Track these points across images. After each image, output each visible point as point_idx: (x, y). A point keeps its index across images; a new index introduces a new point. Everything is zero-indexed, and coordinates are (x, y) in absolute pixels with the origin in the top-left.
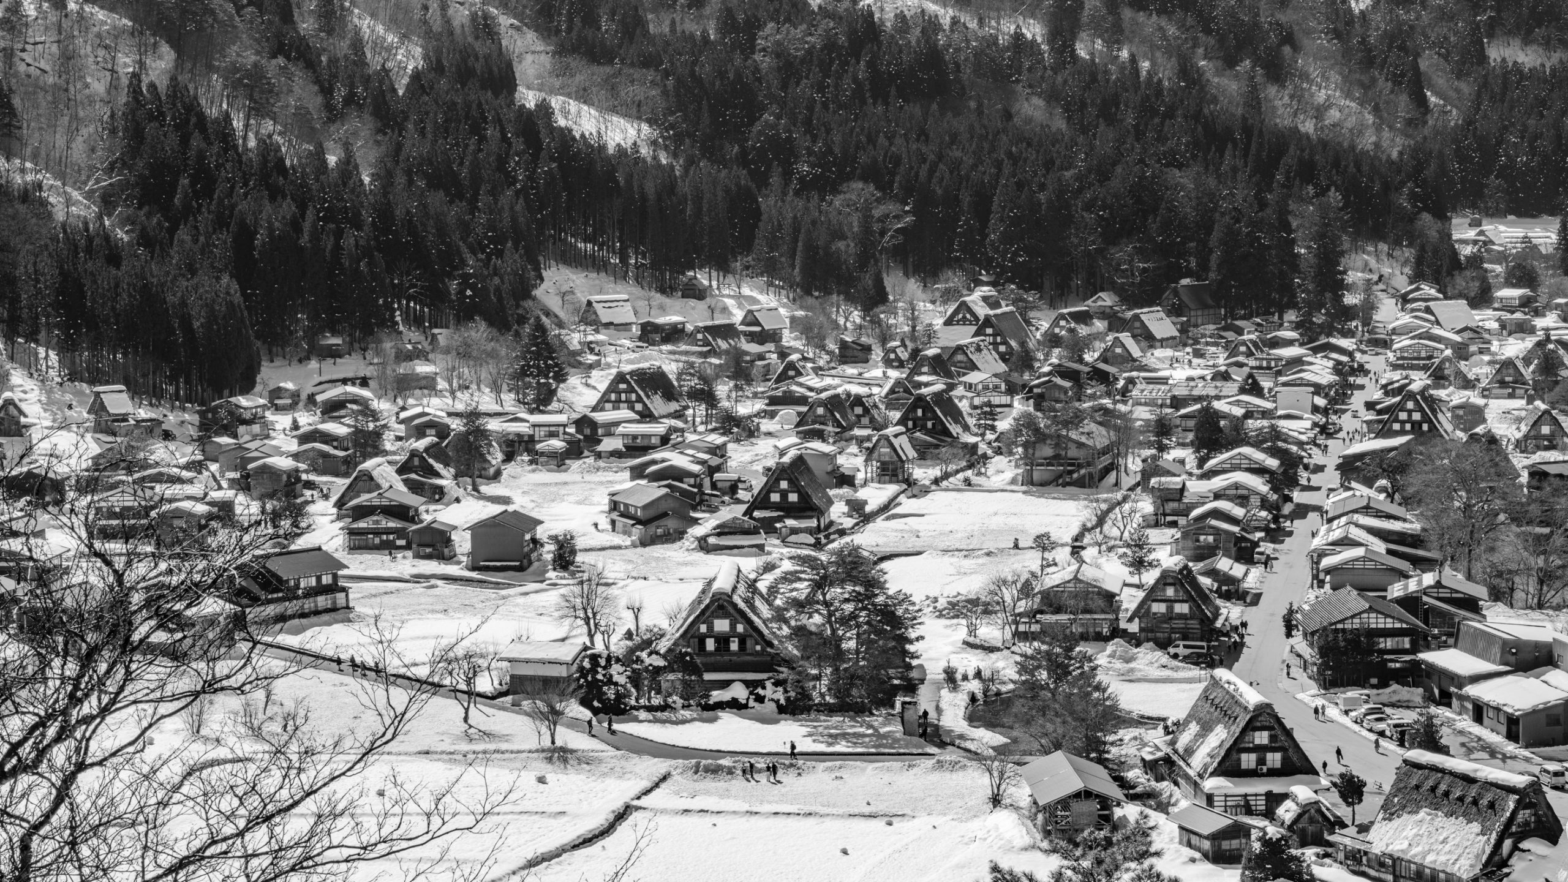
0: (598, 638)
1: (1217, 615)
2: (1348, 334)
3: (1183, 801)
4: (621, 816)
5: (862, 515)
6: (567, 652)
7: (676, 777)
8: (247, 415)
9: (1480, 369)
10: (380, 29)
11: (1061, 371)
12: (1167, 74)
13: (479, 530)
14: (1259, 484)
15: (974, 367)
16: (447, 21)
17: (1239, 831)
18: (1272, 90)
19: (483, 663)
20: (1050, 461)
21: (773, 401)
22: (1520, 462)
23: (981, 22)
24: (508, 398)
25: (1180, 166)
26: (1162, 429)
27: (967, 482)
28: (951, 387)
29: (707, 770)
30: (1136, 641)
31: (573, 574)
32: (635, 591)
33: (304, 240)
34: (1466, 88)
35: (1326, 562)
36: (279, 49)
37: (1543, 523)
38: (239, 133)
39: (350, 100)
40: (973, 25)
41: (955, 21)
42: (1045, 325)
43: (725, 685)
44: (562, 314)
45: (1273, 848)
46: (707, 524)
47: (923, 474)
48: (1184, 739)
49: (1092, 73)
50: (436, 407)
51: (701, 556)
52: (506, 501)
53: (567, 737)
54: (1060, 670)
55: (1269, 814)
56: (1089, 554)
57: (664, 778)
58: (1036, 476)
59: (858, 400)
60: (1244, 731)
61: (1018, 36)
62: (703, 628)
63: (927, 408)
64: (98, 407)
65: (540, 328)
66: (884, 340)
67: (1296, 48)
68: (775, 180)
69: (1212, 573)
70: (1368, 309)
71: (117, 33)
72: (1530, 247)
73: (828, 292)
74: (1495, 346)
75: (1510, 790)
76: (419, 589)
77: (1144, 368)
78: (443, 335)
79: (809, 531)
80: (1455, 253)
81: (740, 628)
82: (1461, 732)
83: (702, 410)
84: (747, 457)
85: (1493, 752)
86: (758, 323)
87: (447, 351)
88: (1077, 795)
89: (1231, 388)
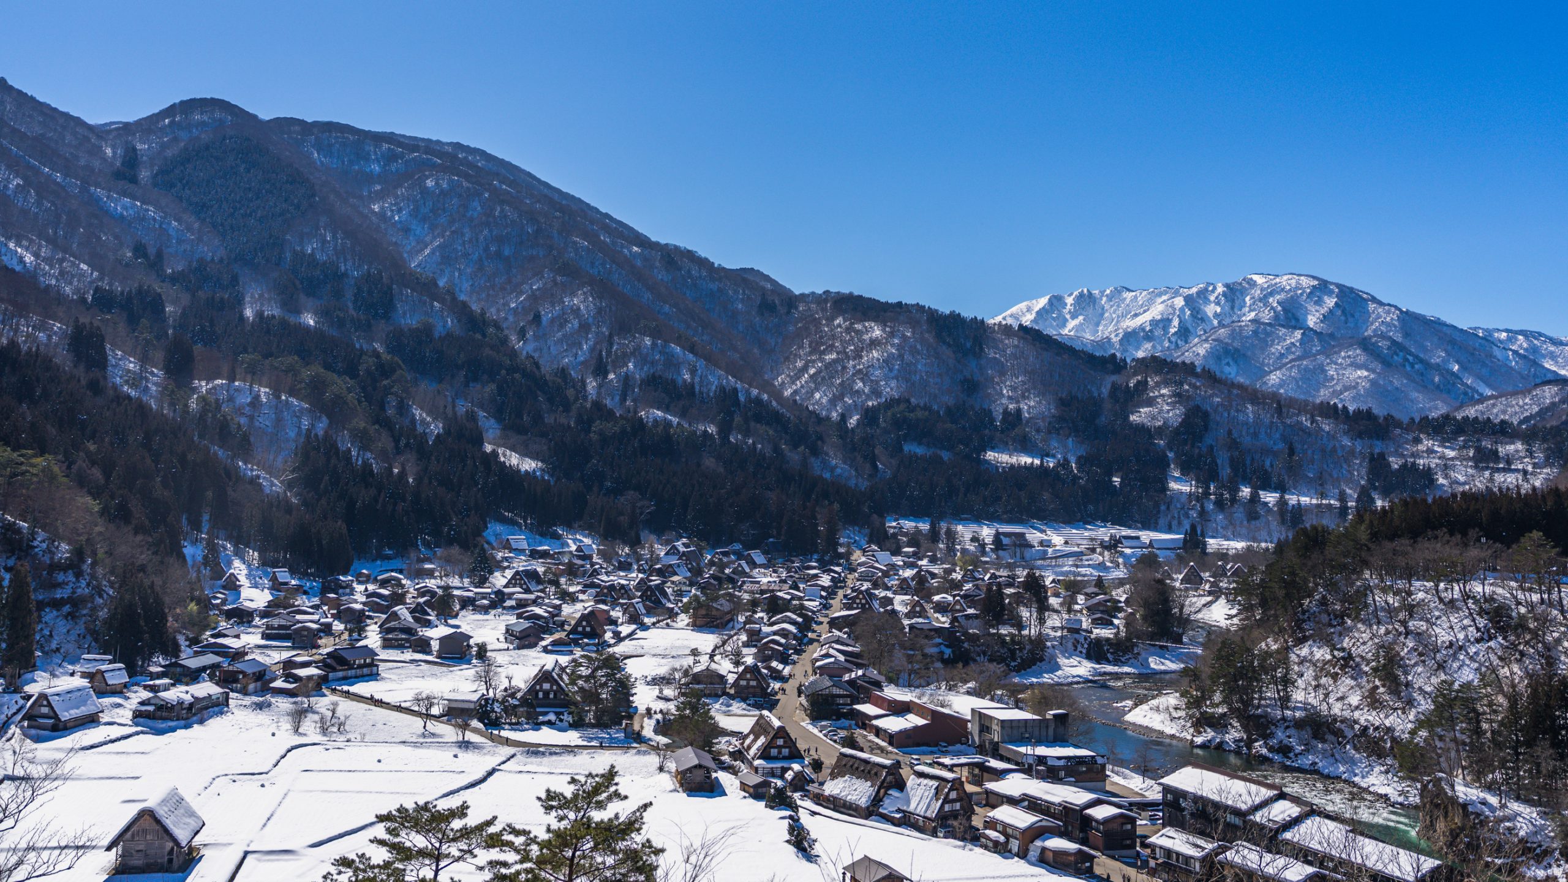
0: (491, 691)
1: (769, 686)
2: (838, 565)
3: (744, 768)
4: (490, 773)
5: (619, 638)
6: (475, 697)
7: (519, 756)
8: (344, 584)
9: (894, 582)
10: (424, 415)
11: (713, 576)
12: (768, 451)
13: (443, 640)
14: (792, 629)
15: (676, 574)
16: (455, 413)
17: (766, 784)
18: (813, 459)
19: (436, 701)
20: (704, 616)
21: (586, 586)
22: (906, 622)
23: (690, 425)
24: (466, 581)
25: (771, 490)
26: (754, 604)
27: (667, 624)
28: (664, 583)
29: (533, 753)
30: (732, 697)
31: (484, 662)
32: (512, 670)
33: (379, 507)
34: (894, 462)
35: (818, 664)
36: (377, 421)
37: (911, 649)
38: (354, 459)
39: (407, 445)
40: (686, 426)
41: (679, 423)
42: (709, 557)
43: (545, 714)
44: (494, 544)
45: (780, 792)
46: (548, 640)
47: (647, 620)
48: (748, 742)
49: (736, 448)
50: (432, 583)
51: (544, 654)
52: (458, 627)
53: (470, 736)
54: (694, 708)
55: (782, 777)
56: (717, 658)
57: (513, 756)
58: (698, 623)
59: (622, 586)
60: (772, 739)
61: (706, 431)
62: (538, 687)
63: (652, 591)
64: (274, 579)
65: (483, 550)
66: (638, 561)
67: (823, 442)
68: (595, 489)
69: (769, 668)
70: (847, 555)
71: (302, 410)
72: (918, 531)
73: (614, 539)
74: (901, 572)
75: (884, 767)
76: (412, 666)
77: (751, 577)
78: (439, 551)
79: (594, 645)
80: (886, 532)
81: (555, 688)
82: (870, 741)
83: (553, 589)
84: (571, 611)
85: (882, 750)
86: (582, 551)
87: (440, 558)
88: (695, 767)
89: (786, 587)
